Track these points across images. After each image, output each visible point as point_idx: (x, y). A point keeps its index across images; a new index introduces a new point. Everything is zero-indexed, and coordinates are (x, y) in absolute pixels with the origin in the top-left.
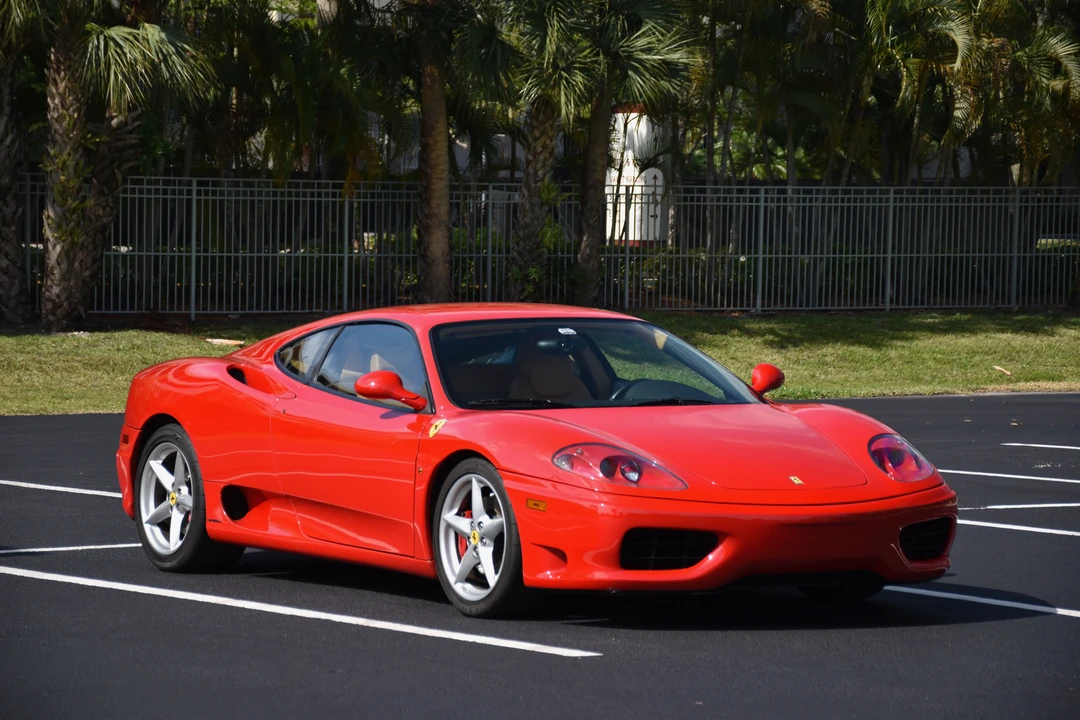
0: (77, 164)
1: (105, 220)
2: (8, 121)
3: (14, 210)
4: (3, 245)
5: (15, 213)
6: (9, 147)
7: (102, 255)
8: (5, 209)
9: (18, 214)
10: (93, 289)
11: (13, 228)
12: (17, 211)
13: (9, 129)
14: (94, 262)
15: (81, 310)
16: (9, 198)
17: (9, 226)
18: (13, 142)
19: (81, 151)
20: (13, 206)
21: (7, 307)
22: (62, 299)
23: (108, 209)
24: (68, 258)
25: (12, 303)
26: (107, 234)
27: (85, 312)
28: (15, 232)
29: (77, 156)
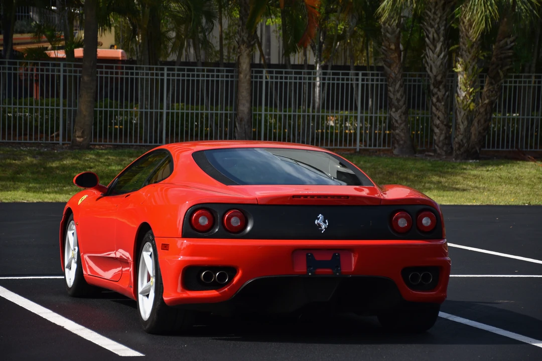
0: (474, 67)
1: (493, 98)
2: (442, 45)
3: (444, 93)
4: (437, 112)
5: (444, 95)
6: (442, 59)
7: (490, 118)
8: (439, 93)
9: (446, 96)
10: (484, 137)
11: (443, 103)
12: (445, 93)
13: (443, 50)
14: (485, 121)
15: (478, 149)
16: (441, 87)
17: (440, 102)
18: (444, 56)
19: (476, 61)
20: (443, 91)
21: (438, 146)
22: (464, 141)
23: (494, 92)
24: (467, 119)
25: (440, 144)
26: (494, 106)
27: (480, 149)
28: (444, 105)
29: (474, 63)
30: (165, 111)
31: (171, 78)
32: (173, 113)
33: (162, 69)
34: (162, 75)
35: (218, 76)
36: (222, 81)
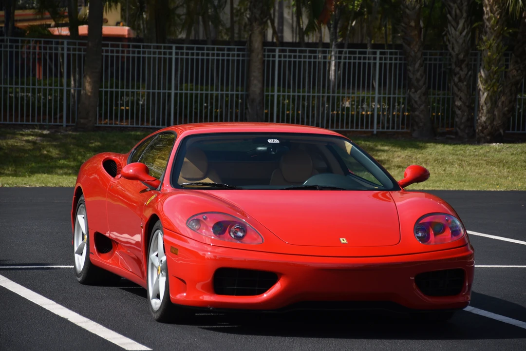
0: (498, 45)
1: (518, 78)
2: (465, 21)
3: (466, 72)
4: (459, 93)
5: (467, 75)
6: (465, 36)
7: (515, 99)
8: (461, 72)
9: (469, 75)
10: (509, 119)
11: (465, 83)
12: (468, 73)
13: (466, 26)
14: (510, 102)
15: (501, 131)
16: (463, 66)
17: (463, 82)
18: (467, 33)
19: (501, 37)
20: (465, 70)
21: (459, 128)
22: (487, 124)
23: (520, 71)
24: (491, 100)
25: (462, 127)
26: (519, 86)
27: (504, 131)
28: (466, 85)
29: (499, 41)
30: (173, 91)
31: (180, 57)
32: (181, 94)
33: (171, 48)
34: (171, 53)
35: (228, 55)
36: (233, 60)
